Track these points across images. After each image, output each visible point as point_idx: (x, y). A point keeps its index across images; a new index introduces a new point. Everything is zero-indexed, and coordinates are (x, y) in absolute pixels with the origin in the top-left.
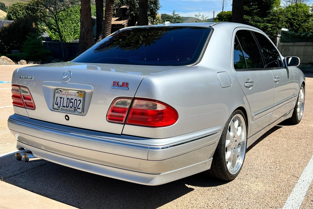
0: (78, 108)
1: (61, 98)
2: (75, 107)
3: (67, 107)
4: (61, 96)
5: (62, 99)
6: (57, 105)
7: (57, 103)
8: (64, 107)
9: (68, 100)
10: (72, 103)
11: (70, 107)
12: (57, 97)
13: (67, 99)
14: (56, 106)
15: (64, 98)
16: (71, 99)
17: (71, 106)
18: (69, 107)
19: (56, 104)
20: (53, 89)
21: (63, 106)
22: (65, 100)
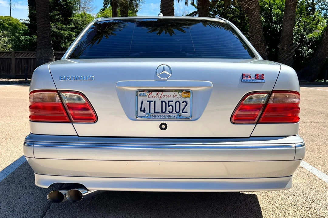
0: (183, 112)
1: (150, 102)
2: (178, 110)
3: (162, 112)
4: (150, 99)
5: (152, 104)
6: (144, 111)
7: (142, 109)
8: (159, 113)
9: (164, 103)
10: (171, 107)
11: (169, 112)
12: (142, 102)
13: (162, 102)
14: (141, 114)
15: (155, 102)
16: (169, 102)
17: (171, 111)
18: (167, 112)
19: (141, 111)
20: (132, 91)
21: (155, 112)
22: (158, 104)
